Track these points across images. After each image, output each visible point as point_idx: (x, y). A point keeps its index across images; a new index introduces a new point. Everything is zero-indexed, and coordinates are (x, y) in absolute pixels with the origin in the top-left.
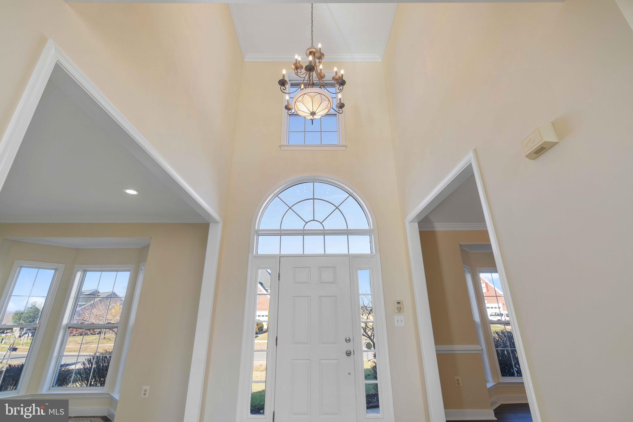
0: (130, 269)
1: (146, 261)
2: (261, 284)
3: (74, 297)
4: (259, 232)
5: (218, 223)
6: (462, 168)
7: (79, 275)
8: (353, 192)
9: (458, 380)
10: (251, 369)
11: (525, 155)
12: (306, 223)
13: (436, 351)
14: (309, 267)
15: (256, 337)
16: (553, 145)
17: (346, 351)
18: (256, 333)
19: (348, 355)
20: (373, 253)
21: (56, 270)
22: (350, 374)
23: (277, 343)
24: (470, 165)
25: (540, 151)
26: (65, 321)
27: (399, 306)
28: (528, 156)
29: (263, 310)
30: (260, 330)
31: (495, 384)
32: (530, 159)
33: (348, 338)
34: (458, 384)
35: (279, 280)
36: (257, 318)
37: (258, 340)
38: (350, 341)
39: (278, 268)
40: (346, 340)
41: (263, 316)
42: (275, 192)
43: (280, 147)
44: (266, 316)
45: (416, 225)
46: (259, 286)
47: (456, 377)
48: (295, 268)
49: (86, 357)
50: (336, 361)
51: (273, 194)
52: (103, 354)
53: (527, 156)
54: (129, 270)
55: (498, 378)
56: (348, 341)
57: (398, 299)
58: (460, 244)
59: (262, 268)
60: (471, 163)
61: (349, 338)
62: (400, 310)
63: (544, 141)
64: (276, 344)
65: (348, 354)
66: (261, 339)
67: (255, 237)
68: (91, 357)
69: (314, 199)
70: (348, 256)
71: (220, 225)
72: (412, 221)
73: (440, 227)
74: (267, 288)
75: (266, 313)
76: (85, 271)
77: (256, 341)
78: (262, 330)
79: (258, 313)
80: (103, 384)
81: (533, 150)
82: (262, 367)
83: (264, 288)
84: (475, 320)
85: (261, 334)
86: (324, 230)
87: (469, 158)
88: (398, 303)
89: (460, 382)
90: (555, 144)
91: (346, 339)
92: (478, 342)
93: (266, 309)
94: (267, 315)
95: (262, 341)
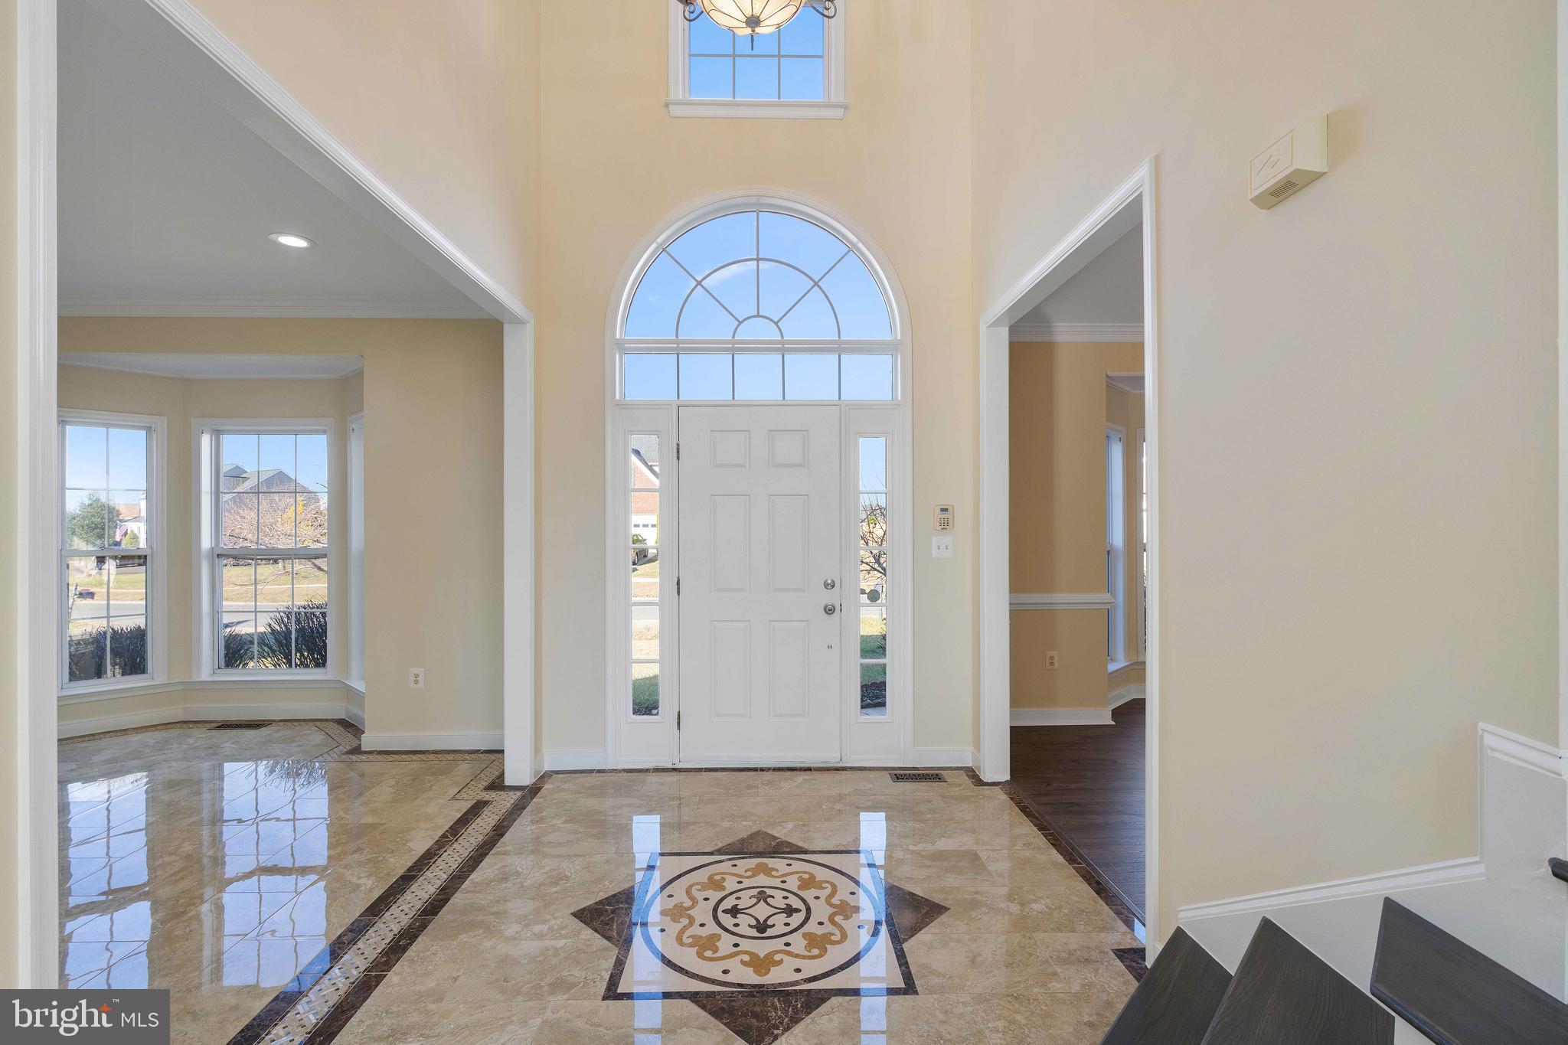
0: (325, 428)
1: (362, 409)
2: (637, 453)
3: (210, 491)
4: (626, 345)
5: (523, 323)
6: (1122, 203)
7: (206, 441)
8: (858, 243)
9: (1052, 658)
10: (626, 634)
11: (1250, 198)
12: (740, 323)
13: (1010, 604)
14: (747, 431)
15: (635, 570)
16: (1313, 177)
17: (823, 606)
18: (634, 564)
19: (827, 613)
20: (897, 398)
21: (148, 429)
22: (831, 647)
23: (678, 589)
24: (1140, 196)
25: (1284, 190)
26: (206, 542)
27: (943, 516)
28: (1258, 201)
29: (645, 511)
30: (642, 557)
31: (1127, 664)
32: (1262, 207)
33: (829, 581)
34: (1052, 664)
35: (678, 458)
36: (634, 531)
37: (637, 576)
38: (833, 586)
39: (675, 431)
40: (826, 585)
41: (645, 526)
42: (660, 240)
43: (667, 105)
44: (654, 526)
45: (1004, 333)
46: (634, 458)
47: (1049, 653)
48: (714, 431)
49: (272, 615)
50: (804, 623)
51: (654, 246)
52: (305, 609)
53: (1254, 200)
54: (324, 432)
55: (1137, 653)
56: (830, 586)
57: (944, 503)
58: (1107, 376)
59: (638, 431)
60: (1142, 192)
61: (833, 582)
62: (945, 524)
63: (1295, 168)
64: (678, 592)
65: (829, 610)
66: (643, 575)
67: (617, 355)
68: (282, 614)
69: (758, 260)
70: (839, 403)
71: (530, 328)
72: (996, 323)
73: (1067, 333)
74: (652, 464)
75: (653, 519)
76: (217, 433)
77: (635, 579)
78: (645, 556)
79: (635, 519)
80: (321, 663)
81: (1269, 186)
82: (649, 631)
83: (645, 463)
84: (1114, 543)
85: (644, 564)
86: (783, 342)
87: (1137, 179)
88: (944, 510)
89: (1056, 661)
90: (1318, 176)
91: (825, 583)
92: (1109, 588)
93: (652, 511)
94: (655, 523)
95: (646, 581)
